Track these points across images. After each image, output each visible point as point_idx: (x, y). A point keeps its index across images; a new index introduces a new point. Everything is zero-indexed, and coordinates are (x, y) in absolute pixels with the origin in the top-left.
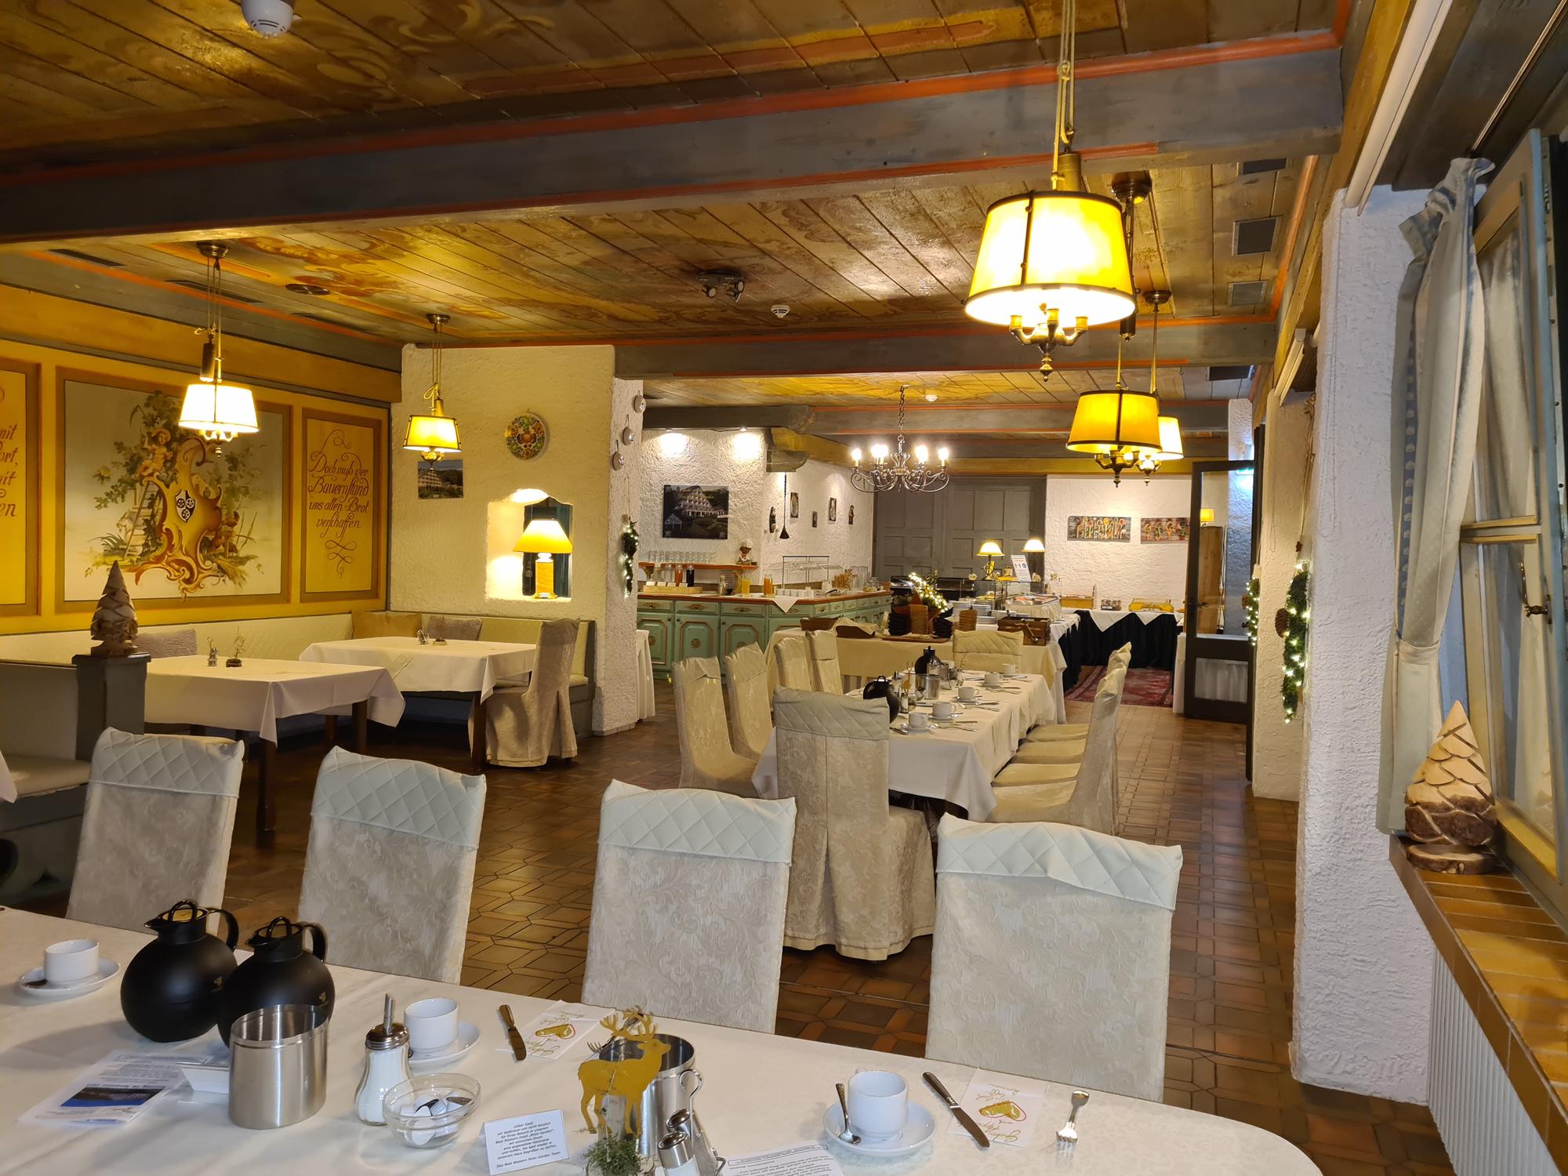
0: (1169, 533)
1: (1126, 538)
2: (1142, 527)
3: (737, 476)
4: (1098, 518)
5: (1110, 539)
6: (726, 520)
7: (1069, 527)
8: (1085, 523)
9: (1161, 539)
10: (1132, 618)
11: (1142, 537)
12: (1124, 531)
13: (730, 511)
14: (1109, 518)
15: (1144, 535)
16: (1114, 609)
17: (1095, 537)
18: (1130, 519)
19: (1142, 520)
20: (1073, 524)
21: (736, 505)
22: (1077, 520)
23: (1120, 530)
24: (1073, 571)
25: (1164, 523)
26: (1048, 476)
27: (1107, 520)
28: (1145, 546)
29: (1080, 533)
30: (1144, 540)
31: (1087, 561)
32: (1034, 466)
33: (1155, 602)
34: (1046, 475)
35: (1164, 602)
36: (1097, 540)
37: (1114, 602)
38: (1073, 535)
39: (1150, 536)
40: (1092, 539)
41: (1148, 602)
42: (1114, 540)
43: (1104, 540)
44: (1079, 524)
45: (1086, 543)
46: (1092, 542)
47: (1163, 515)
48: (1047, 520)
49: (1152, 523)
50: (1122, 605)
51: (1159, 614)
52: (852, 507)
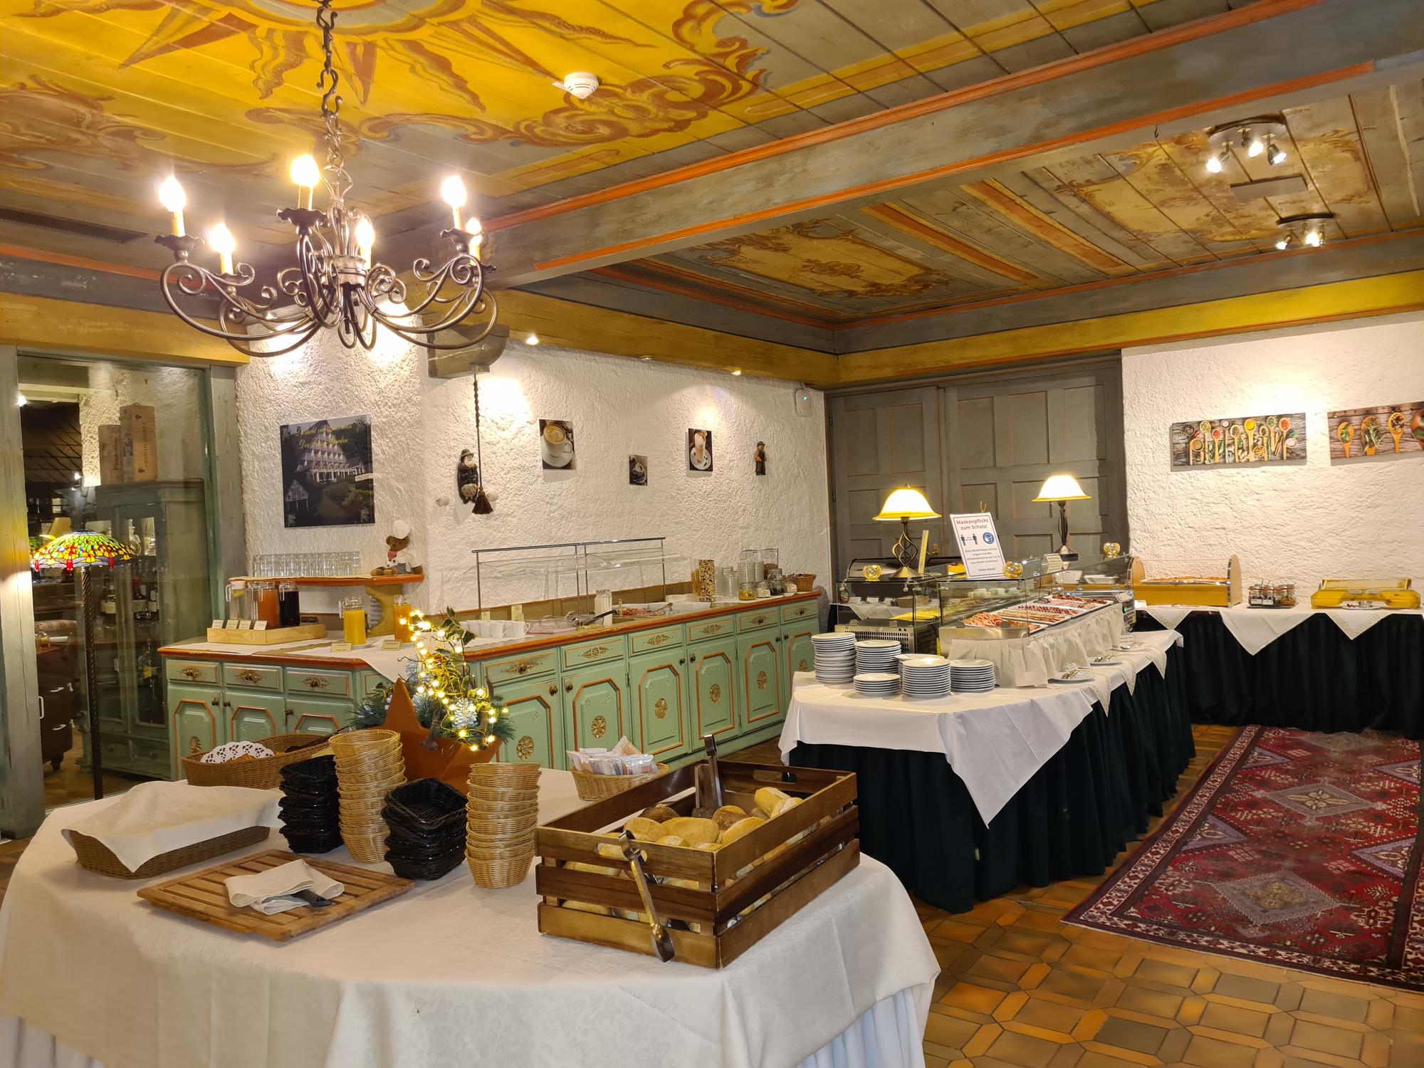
0: (1397, 437)
1: (1296, 456)
2: (1331, 429)
3: (380, 392)
4: (1232, 422)
5: (1261, 462)
6: (368, 484)
7: (1173, 444)
8: (1205, 435)
9: (1377, 453)
10: (1320, 627)
11: (1333, 451)
12: (1290, 442)
13: (375, 465)
14: (1256, 418)
15: (1338, 446)
16: (1277, 605)
17: (1229, 459)
18: (1302, 417)
19: (1332, 416)
20: (1181, 439)
21: (383, 452)
22: (1189, 429)
23: (1282, 440)
24: (1187, 531)
25: (1382, 419)
26: (1123, 351)
27: (1252, 424)
28: (1342, 470)
29: (1197, 455)
30: (1338, 456)
31: (1214, 508)
32: (1093, 335)
33: (1373, 586)
34: (1119, 352)
35: (1395, 585)
36: (1235, 464)
37: (1279, 590)
38: (1183, 459)
39: (1353, 447)
40: (1224, 464)
41: (1356, 587)
42: (1271, 462)
43: (1248, 464)
44: (1192, 437)
45: (1210, 473)
46: (1222, 471)
47: (1379, 399)
48: (1128, 436)
49: (1356, 420)
50: (1296, 594)
51: (1385, 614)
52: (761, 444)
